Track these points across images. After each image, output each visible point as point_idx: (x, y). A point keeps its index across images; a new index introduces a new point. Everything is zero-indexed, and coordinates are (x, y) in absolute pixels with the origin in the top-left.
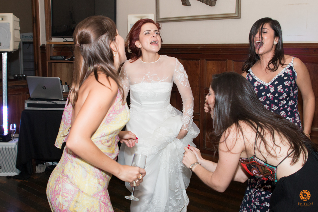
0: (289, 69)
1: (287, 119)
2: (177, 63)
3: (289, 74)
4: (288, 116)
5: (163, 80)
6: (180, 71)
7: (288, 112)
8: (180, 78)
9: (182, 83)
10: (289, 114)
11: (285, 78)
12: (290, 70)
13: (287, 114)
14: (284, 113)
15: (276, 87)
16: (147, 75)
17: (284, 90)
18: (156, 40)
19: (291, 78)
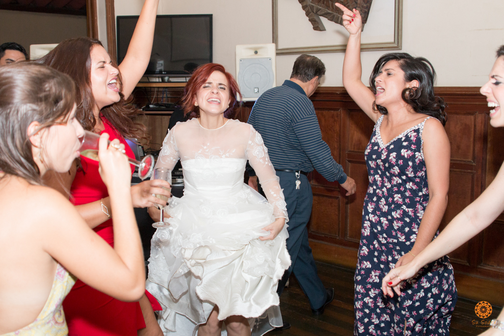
0: (415, 131)
1: (402, 207)
2: (252, 131)
3: (412, 138)
4: (405, 204)
5: (227, 155)
6: (256, 143)
7: (407, 197)
8: (258, 153)
9: (261, 161)
10: (407, 201)
11: (405, 144)
12: (415, 134)
13: (404, 200)
14: (399, 198)
15: (390, 152)
16: (205, 147)
17: (397, 161)
18: (218, 99)
19: (413, 147)
